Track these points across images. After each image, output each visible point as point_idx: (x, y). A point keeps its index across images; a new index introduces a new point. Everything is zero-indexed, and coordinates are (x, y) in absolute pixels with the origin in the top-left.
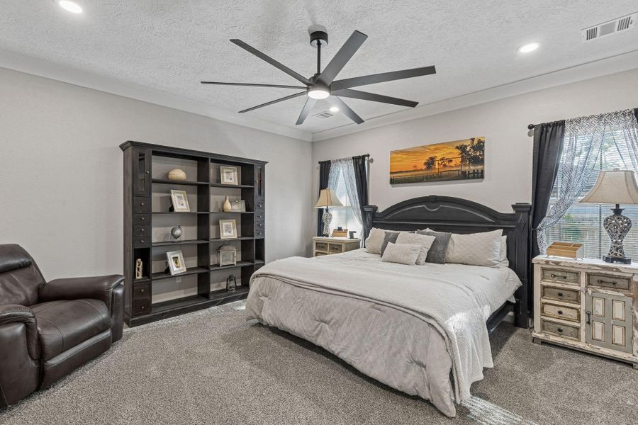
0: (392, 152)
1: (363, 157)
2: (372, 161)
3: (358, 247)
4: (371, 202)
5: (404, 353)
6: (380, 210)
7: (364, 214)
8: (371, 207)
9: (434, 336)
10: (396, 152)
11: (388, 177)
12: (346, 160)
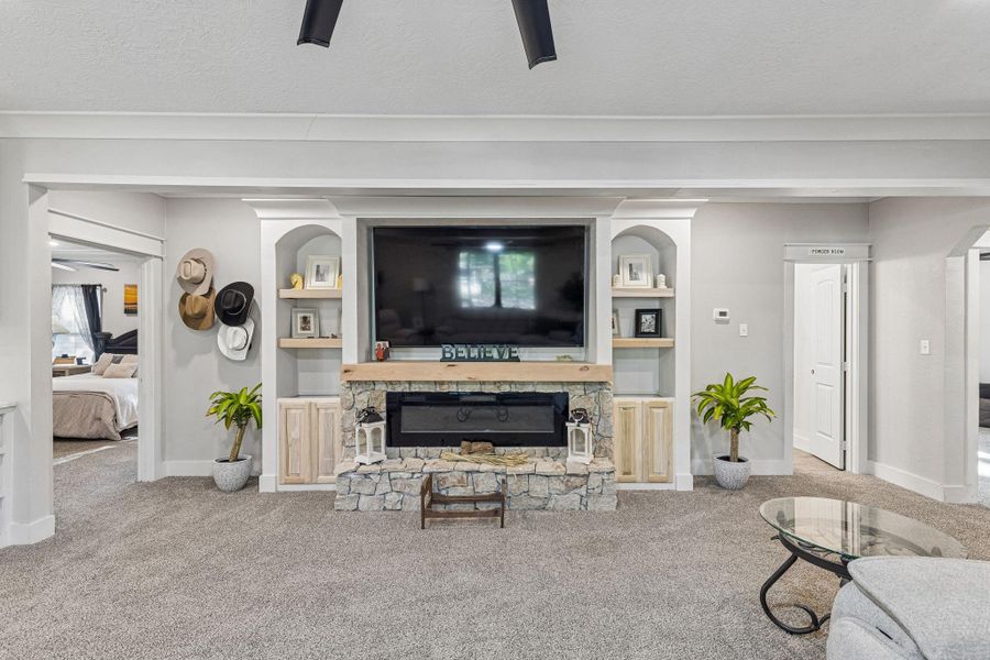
0: (126, 286)
1: (94, 287)
2: (105, 290)
3: (89, 371)
4: (104, 330)
5: (90, 416)
6: (114, 337)
7: (95, 340)
8: (104, 334)
9: (106, 402)
10: (129, 286)
11: (122, 307)
12: (74, 286)
